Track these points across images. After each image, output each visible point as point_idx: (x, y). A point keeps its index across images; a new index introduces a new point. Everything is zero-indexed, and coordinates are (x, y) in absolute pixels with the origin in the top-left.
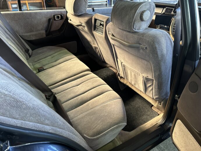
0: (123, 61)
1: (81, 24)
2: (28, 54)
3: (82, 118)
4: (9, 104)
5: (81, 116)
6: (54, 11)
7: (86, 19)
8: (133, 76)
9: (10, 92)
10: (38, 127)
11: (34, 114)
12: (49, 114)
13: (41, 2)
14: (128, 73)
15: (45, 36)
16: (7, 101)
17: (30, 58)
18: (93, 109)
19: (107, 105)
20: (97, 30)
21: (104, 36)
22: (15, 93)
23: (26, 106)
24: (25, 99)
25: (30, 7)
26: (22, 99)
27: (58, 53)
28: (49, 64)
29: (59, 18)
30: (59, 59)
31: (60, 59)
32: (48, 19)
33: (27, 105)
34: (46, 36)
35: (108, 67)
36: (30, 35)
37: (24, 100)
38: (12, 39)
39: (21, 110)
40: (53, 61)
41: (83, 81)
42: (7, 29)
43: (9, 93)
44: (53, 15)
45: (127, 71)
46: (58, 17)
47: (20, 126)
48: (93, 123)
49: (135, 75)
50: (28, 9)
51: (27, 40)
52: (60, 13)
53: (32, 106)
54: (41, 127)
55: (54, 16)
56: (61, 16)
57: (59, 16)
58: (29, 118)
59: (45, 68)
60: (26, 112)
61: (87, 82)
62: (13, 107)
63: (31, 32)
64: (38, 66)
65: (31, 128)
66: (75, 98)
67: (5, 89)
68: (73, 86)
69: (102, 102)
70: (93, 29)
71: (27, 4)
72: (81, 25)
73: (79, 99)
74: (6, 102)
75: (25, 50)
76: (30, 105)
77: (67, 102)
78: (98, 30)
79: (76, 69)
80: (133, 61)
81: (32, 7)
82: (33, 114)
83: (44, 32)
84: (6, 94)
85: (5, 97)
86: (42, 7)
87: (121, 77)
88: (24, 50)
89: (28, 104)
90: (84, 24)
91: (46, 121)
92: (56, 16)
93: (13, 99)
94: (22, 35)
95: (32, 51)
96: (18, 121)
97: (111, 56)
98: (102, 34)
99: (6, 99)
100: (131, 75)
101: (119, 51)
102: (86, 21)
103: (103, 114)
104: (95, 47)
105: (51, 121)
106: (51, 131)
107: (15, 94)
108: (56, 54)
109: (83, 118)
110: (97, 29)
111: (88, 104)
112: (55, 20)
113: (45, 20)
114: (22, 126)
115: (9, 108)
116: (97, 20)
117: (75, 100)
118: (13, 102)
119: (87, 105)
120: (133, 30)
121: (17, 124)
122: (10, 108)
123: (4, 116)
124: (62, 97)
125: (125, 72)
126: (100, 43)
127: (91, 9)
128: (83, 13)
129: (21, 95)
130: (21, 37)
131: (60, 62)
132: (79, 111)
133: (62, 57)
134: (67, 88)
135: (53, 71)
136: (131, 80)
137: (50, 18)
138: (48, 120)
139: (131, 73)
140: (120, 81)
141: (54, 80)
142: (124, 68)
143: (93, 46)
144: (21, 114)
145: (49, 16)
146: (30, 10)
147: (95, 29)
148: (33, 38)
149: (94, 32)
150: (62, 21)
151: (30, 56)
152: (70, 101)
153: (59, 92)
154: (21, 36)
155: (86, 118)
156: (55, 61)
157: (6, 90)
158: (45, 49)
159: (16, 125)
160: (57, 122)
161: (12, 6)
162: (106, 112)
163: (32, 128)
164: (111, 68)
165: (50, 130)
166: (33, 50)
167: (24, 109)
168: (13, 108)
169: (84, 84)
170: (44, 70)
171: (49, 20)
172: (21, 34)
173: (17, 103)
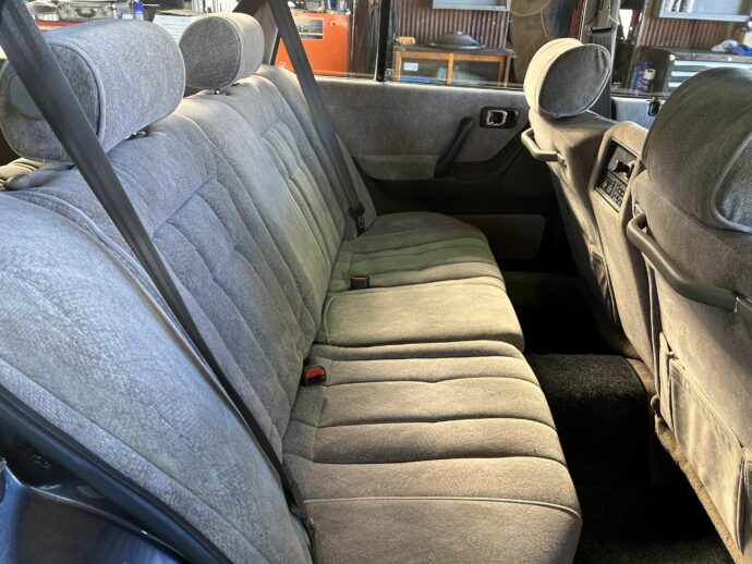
0: (677, 351)
1: (555, 153)
2: (357, 221)
3: (366, 512)
4: (54, 350)
5: (370, 501)
6: (489, 95)
7: (577, 135)
8: (705, 441)
9: (67, 313)
10: (129, 463)
11: (127, 413)
12: (181, 436)
13: (499, 63)
14: (687, 415)
15: (432, 176)
16: (50, 339)
17: (359, 235)
18: (423, 500)
19: (486, 513)
20: (605, 190)
21: (622, 217)
22: (82, 322)
23: (106, 377)
24: (112, 353)
25: (460, 74)
26: (100, 348)
27: (449, 243)
28: (395, 271)
29: (500, 121)
30: (436, 266)
31: (440, 264)
32: (461, 118)
33: (110, 376)
34: (436, 176)
35: (626, 356)
36: (383, 164)
37: (103, 355)
38: (322, 164)
39: (88, 382)
40: (412, 266)
41: (460, 373)
42: (317, 130)
43: (63, 316)
44: (481, 107)
45: (686, 406)
46: (498, 117)
47: (70, 434)
48: (386, 552)
49: (712, 438)
50: (450, 81)
51: (372, 179)
52: (508, 105)
53: (125, 385)
54: (139, 468)
55: (484, 111)
56: (511, 114)
57: (501, 115)
58: (108, 420)
59: (373, 281)
60: (100, 394)
61: (472, 385)
62: (65, 362)
63: (392, 153)
64: (362, 268)
65: (102, 457)
66: (394, 425)
67: (58, 297)
68: (414, 375)
69: (475, 487)
70: (592, 180)
71: (451, 64)
72: (554, 158)
73: (402, 436)
74: (47, 339)
75: (350, 209)
76: (116, 378)
77: (358, 427)
78: (610, 188)
79: (465, 320)
80: (714, 368)
81: (464, 75)
82: (123, 412)
83: (432, 160)
84: (49, 315)
85: (46, 322)
86: (496, 81)
87: (663, 424)
88: (347, 208)
89: (115, 372)
90: (562, 156)
91: (166, 455)
92: (490, 114)
93: (68, 339)
94: (363, 160)
95: (378, 215)
96: (72, 416)
97: (640, 310)
98: (616, 206)
99: (46, 331)
100: (698, 430)
101: (669, 300)
102: (572, 145)
103: (444, 540)
104: (595, 255)
105: (182, 464)
106: (167, 499)
107: (84, 325)
108: (440, 244)
109: (366, 514)
110: (609, 184)
111: (422, 471)
112: (483, 124)
113: (448, 118)
114: (76, 437)
115: (51, 360)
116: (619, 149)
117: (389, 432)
118: (66, 346)
119: (416, 474)
120: (718, 220)
121: (63, 421)
122: (55, 361)
123: (37, 382)
124: (354, 400)
125: (677, 406)
126: (609, 245)
127: (644, 104)
128: (575, 113)
129: (101, 334)
130: (356, 163)
131: (433, 276)
132: (371, 479)
133: (449, 261)
134: (388, 377)
135: (390, 300)
136: (695, 454)
137: (467, 115)
138: (172, 455)
139: (698, 417)
140: (660, 437)
141: (372, 333)
142: (676, 387)
143: (592, 248)
144: (87, 397)
145: (464, 111)
146: (453, 85)
147: (598, 184)
148: (391, 175)
149: (595, 196)
150: (509, 134)
151: (361, 232)
152: (372, 426)
153: (360, 377)
154: (360, 161)
155: (374, 520)
156: (421, 269)
157: (56, 300)
158: (416, 218)
159: (56, 424)
160: (206, 480)
161: (402, 67)
162: (463, 537)
163: (105, 455)
164: (636, 365)
165: (167, 493)
166: (380, 213)
167: (97, 383)
168: (62, 365)
169: (456, 384)
170: (369, 287)
171: (465, 121)
172: (359, 156)
173: (78, 357)
